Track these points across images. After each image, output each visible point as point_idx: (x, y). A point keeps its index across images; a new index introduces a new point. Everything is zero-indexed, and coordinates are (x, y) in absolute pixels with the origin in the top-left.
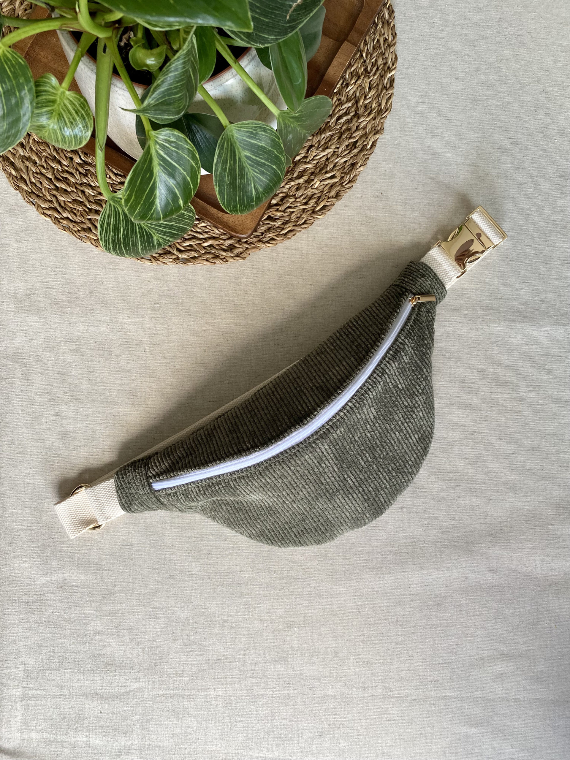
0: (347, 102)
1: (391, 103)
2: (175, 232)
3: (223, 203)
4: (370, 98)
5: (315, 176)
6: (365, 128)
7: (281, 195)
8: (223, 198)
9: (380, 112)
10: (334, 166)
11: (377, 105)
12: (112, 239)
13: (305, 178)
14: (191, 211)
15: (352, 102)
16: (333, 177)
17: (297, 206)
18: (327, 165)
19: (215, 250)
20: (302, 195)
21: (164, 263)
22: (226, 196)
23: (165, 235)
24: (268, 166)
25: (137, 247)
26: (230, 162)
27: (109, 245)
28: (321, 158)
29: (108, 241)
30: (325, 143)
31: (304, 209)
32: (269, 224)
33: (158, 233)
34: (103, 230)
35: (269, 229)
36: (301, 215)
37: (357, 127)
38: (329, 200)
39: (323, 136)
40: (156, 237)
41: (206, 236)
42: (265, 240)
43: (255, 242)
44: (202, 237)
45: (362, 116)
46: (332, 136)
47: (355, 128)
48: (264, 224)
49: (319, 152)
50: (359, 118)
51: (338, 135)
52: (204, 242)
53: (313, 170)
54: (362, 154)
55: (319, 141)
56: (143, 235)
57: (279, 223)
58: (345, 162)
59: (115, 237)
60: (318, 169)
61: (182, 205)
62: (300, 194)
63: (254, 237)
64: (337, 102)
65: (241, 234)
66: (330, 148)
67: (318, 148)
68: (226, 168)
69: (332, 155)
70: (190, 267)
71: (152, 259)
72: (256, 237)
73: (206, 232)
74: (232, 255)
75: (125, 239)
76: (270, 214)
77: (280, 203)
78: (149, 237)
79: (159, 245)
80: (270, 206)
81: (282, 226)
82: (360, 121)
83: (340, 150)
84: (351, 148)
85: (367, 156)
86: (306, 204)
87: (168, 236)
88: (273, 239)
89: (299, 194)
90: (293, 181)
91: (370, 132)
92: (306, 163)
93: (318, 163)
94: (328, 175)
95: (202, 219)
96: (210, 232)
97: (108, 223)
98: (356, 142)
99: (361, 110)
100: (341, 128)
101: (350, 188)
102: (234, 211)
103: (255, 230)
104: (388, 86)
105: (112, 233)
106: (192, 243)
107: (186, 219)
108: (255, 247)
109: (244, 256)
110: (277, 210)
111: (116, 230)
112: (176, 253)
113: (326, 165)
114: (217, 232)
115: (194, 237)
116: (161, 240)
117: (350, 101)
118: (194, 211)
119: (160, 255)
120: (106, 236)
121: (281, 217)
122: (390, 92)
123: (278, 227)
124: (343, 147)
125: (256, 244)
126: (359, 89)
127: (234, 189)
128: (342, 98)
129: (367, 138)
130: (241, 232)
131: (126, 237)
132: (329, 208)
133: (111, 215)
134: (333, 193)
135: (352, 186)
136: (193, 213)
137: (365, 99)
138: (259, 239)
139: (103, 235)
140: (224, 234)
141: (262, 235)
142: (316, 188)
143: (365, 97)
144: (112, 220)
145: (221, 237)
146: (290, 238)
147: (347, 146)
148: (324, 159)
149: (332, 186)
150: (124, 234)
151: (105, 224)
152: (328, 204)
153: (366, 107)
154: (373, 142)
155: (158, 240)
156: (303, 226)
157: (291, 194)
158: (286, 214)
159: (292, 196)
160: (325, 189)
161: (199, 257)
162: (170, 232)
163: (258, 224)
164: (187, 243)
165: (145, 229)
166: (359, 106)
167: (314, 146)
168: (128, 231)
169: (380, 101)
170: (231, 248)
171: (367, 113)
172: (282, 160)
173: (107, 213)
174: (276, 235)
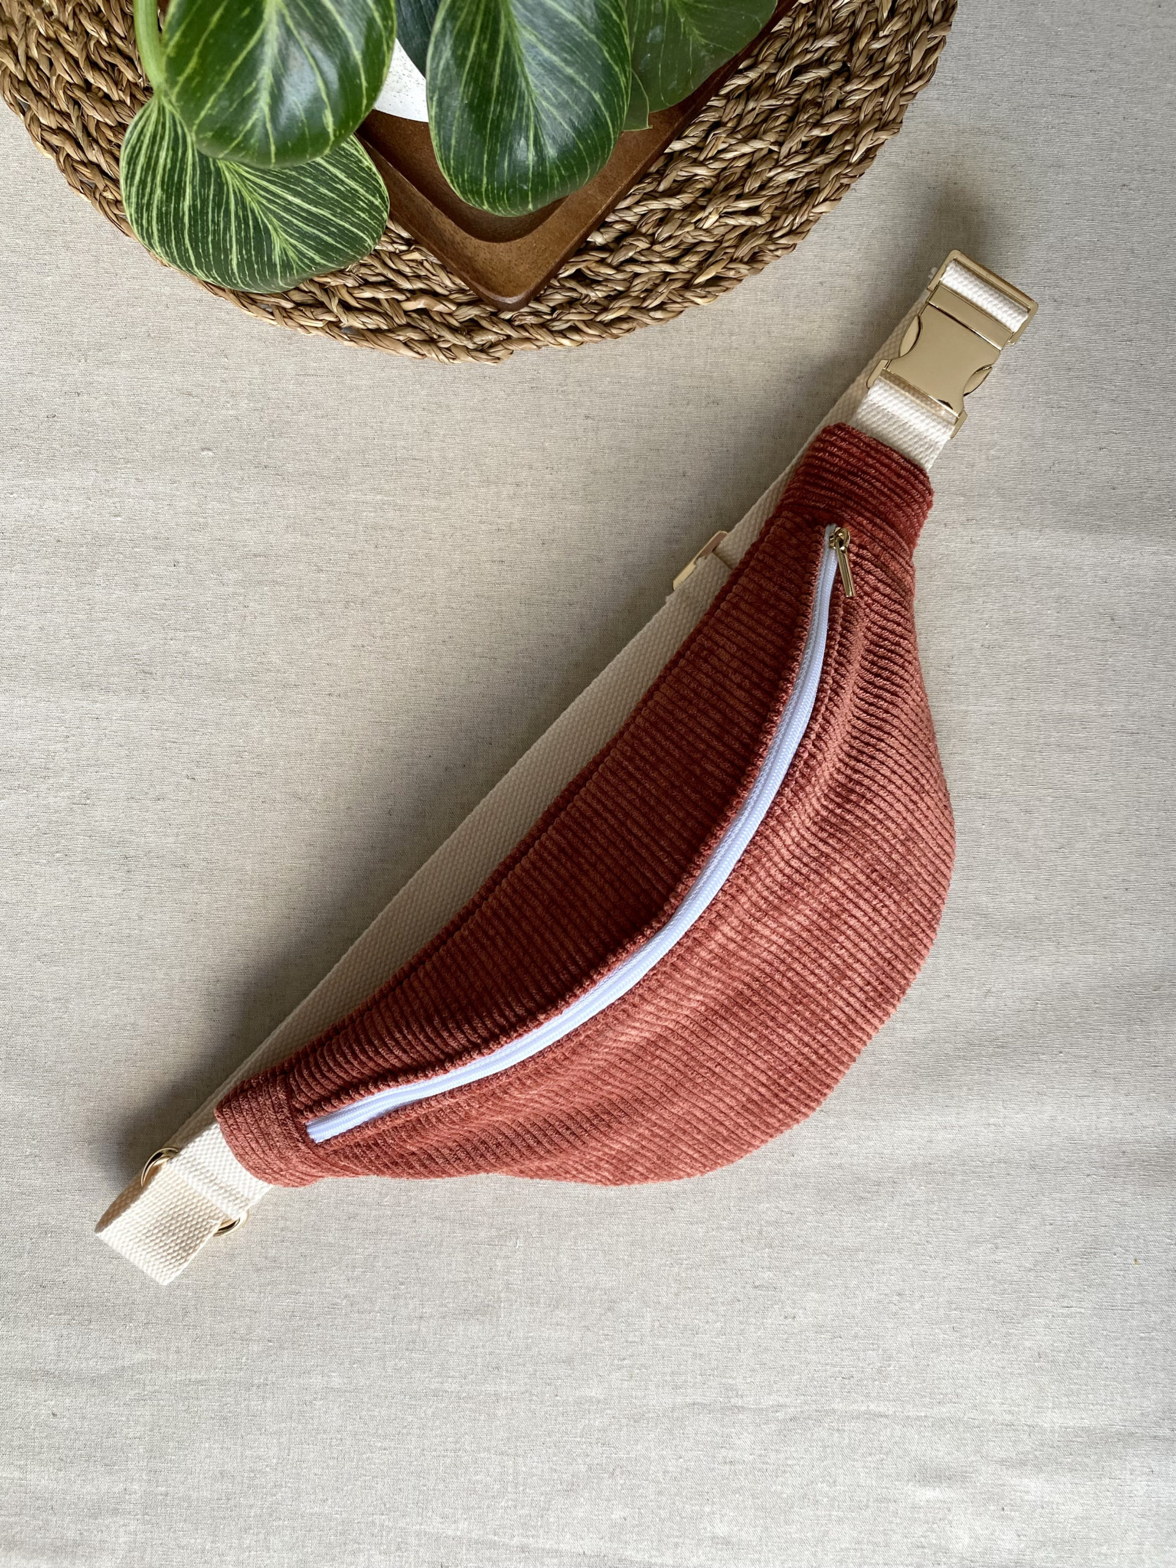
0: (828, 33)
1: (935, 64)
2: (330, 240)
3: (446, 160)
4: (886, 37)
5: (710, 201)
6: (857, 108)
7: (618, 226)
8: (445, 145)
9: (902, 78)
10: (762, 187)
11: (898, 59)
12: (159, 210)
13: (686, 198)
14: (376, 191)
15: (840, 37)
16: (753, 212)
17: (650, 263)
18: (746, 179)
19: (431, 323)
20: (670, 238)
21: (302, 326)
22: (453, 142)
23: (303, 242)
24: (580, 88)
25: (227, 256)
26: (478, 44)
27: (149, 222)
28: (734, 159)
29: (148, 210)
30: (753, 125)
31: (667, 274)
32: (575, 290)
33: (285, 231)
34: (134, 174)
35: (571, 303)
36: (657, 285)
37: (840, 102)
38: (730, 266)
39: (751, 105)
40: (280, 243)
41: (419, 285)
42: (559, 326)
43: (532, 325)
44: (407, 285)
45: (858, 77)
46: (773, 111)
47: (834, 103)
48: (563, 287)
49: (733, 142)
50: (848, 81)
51: (788, 112)
52: (408, 300)
53: (708, 183)
54: (836, 172)
55: (740, 117)
56: (247, 225)
57: (600, 294)
58: (791, 183)
59: (168, 206)
60: (723, 185)
61: (330, 130)
62: (665, 235)
63: (531, 314)
64: (805, 28)
65: (500, 293)
66: (761, 139)
67: (733, 132)
68: (464, 57)
69: (764, 159)
70: (366, 353)
71: (276, 312)
72: (536, 313)
73: (418, 277)
74: (471, 346)
75: (196, 221)
76: (582, 266)
77: (612, 246)
78: (262, 236)
79: (287, 265)
80: (584, 247)
81: (605, 303)
82: (848, 88)
83: (785, 150)
84: (812, 151)
85: (845, 181)
86: (674, 261)
87: (310, 246)
88: (575, 329)
89: (664, 232)
90: (655, 198)
91: (868, 122)
92: (696, 163)
93: (724, 169)
94: (744, 205)
95: (416, 242)
96: (428, 279)
97: (149, 158)
98: (828, 139)
99: (859, 63)
100: (800, 95)
101: (786, 248)
102: (471, 192)
103: (536, 296)
104: (938, 18)
105: (158, 192)
106: (381, 296)
107: (362, 210)
108: (528, 339)
109: (497, 355)
110: (602, 262)
111: (173, 189)
112: (335, 310)
113: (743, 179)
114: (448, 283)
115: (389, 283)
116: (291, 254)
117: (836, 33)
118: (386, 194)
119: (298, 305)
120: (140, 195)
121: (607, 280)
122: (939, 34)
123: (595, 303)
124: (793, 144)
125: (531, 330)
126: (865, 9)
127: (480, 126)
128: (820, 22)
129: (855, 136)
130: (500, 289)
131: (198, 214)
132: (726, 284)
133: (162, 138)
134: (744, 251)
135: (795, 245)
136: (382, 197)
137: (875, 37)
138: (540, 320)
139: (134, 189)
140: (462, 291)
141: (551, 314)
142: (707, 231)
143: (876, 33)
144: (163, 154)
145: (452, 297)
146: (616, 337)
147: (804, 144)
148: (741, 163)
149: (748, 233)
150: (193, 207)
151: (142, 159)
152: (731, 274)
153: (870, 58)
154: (868, 150)
155: (284, 251)
156: (652, 314)
157: (644, 230)
158: (619, 276)
159: (644, 235)
160: (727, 237)
161: (389, 331)
162: (318, 237)
163: (546, 283)
164: (368, 294)
165: (253, 211)
166: (855, 50)
167: (725, 124)
168: (204, 202)
169: (909, 52)
170: (471, 327)
171: (870, 72)
172: (619, 84)
173: (150, 128)
174: (584, 321)
